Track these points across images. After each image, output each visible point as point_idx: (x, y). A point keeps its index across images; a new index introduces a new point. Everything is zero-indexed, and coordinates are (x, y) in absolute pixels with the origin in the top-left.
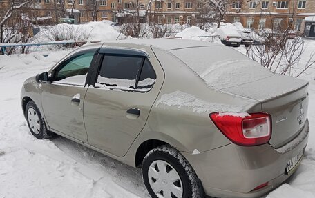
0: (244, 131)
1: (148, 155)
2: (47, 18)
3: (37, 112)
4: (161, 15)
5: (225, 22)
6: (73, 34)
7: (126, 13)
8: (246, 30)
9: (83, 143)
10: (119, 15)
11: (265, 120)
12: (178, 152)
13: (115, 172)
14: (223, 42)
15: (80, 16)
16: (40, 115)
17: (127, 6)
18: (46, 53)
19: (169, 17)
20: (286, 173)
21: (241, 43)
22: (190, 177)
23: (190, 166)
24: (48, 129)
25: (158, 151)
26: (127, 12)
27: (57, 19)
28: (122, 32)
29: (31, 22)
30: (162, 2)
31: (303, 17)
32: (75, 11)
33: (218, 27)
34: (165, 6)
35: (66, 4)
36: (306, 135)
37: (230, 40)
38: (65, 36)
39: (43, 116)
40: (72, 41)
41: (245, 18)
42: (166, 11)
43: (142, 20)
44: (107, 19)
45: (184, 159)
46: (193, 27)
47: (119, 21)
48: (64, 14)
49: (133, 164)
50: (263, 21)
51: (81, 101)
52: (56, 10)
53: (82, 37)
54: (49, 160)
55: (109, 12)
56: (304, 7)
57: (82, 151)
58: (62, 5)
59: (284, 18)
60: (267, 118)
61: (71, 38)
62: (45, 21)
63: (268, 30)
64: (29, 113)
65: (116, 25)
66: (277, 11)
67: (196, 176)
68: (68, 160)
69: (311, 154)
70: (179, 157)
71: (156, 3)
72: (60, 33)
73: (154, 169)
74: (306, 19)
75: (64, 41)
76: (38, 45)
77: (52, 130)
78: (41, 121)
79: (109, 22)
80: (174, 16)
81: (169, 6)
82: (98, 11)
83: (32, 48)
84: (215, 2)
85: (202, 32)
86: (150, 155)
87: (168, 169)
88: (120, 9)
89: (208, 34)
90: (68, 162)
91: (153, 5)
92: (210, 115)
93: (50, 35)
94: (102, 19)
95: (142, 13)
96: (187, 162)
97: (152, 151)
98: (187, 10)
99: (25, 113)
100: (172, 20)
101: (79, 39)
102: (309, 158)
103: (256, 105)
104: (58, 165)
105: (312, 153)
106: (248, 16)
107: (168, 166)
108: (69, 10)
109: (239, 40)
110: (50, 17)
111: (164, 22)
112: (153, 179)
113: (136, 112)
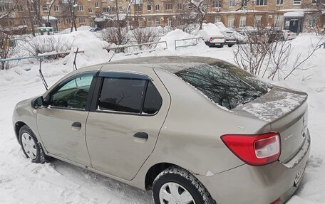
0: (256, 152)
1: (158, 177)
2: (21, 27)
3: (33, 136)
4: (141, 18)
5: (206, 23)
6: (55, 45)
7: (105, 18)
8: (228, 29)
9: (87, 167)
10: (98, 20)
11: (274, 139)
12: (189, 173)
13: (122, 194)
14: (207, 43)
15: (57, 23)
16: (36, 140)
17: (106, 10)
18: (27, 67)
19: (150, 20)
20: (295, 185)
21: (225, 43)
22: (204, 198)
23: (203, 186)
24: (46, 153)
25: (168, 174)
26: (106, 16)
27: (33, 28)
28: (104, 40)
29: (5, 32)
30: (142, 5)
31: (282, 13)
32: (52, 18)
33: (201, 28)
34: (145, 9)
35: (42, 12)
36: (309, 146)
37: (214, 41)
38: (47, 48)
39: (39, 141)
40: (55, 53)
41: (225, 17)
42: (146, 13)
43: (122, 24)
44: (85, 25)
45: (196, 180)
46: (177, 30)
47: (98, 26)
48: (40, 22)
49: (143, 186)
50: (243, 19)
51: (83, 125)
52: (31, 18)
53: (65, 48)
54: (50, 186)
55: (87, 17)
56: (282, 3)
57: (83, 173)
58: (38, 13)
59: (264, 15)
60: (277, 137)
61: (53, 50)
62: (20, 30)
63: (250, 29)
64: (23, 138)
65: (95, 31)
66: (256, 8)
67: (209, 196)
68: (70, 185)
69: (312, 161)
70: (191, 178)
71: (136, 5)
72: (41, 45)
73: (165, 191)
74: (285, 15)
75: (46, 54)
76: (19, 59)
77: (50, 155)
78: (38, 146)
79: (88, 28)
80: (154, 17)
81: (149, 8)
82: (76, 17)
83: (12, 63)
84: (195, 3)
85: (186, 35)
86: (160, 177)
87: (181, 191)
88: (99, 14)
89: (192, 36)
90: (71, 187)
91: (132, 8)
92: (221, 137)
93: (31, 48)
94: (81, 25)
95: (122, 17)
96: (199, 183)
97: (162, 174)
98: (168, 12)
99: (18, 138)
100: (152, 22)
101: (61, 50)
102: (311, 165)
103: (266, 126)
104: (61, 191)
105: (313, 159)
106: (228, 15)
107: (179, 187)
108: (45, 18)
109: (223, 41)
110: (25, 26)
111: (145, 25)
112: (164, 200)
113: (144, 136)
